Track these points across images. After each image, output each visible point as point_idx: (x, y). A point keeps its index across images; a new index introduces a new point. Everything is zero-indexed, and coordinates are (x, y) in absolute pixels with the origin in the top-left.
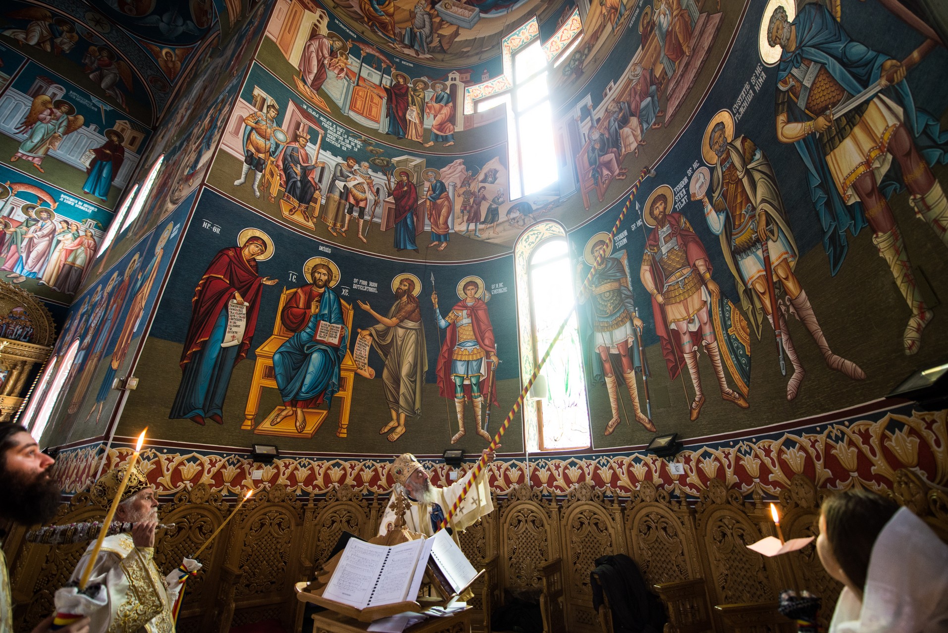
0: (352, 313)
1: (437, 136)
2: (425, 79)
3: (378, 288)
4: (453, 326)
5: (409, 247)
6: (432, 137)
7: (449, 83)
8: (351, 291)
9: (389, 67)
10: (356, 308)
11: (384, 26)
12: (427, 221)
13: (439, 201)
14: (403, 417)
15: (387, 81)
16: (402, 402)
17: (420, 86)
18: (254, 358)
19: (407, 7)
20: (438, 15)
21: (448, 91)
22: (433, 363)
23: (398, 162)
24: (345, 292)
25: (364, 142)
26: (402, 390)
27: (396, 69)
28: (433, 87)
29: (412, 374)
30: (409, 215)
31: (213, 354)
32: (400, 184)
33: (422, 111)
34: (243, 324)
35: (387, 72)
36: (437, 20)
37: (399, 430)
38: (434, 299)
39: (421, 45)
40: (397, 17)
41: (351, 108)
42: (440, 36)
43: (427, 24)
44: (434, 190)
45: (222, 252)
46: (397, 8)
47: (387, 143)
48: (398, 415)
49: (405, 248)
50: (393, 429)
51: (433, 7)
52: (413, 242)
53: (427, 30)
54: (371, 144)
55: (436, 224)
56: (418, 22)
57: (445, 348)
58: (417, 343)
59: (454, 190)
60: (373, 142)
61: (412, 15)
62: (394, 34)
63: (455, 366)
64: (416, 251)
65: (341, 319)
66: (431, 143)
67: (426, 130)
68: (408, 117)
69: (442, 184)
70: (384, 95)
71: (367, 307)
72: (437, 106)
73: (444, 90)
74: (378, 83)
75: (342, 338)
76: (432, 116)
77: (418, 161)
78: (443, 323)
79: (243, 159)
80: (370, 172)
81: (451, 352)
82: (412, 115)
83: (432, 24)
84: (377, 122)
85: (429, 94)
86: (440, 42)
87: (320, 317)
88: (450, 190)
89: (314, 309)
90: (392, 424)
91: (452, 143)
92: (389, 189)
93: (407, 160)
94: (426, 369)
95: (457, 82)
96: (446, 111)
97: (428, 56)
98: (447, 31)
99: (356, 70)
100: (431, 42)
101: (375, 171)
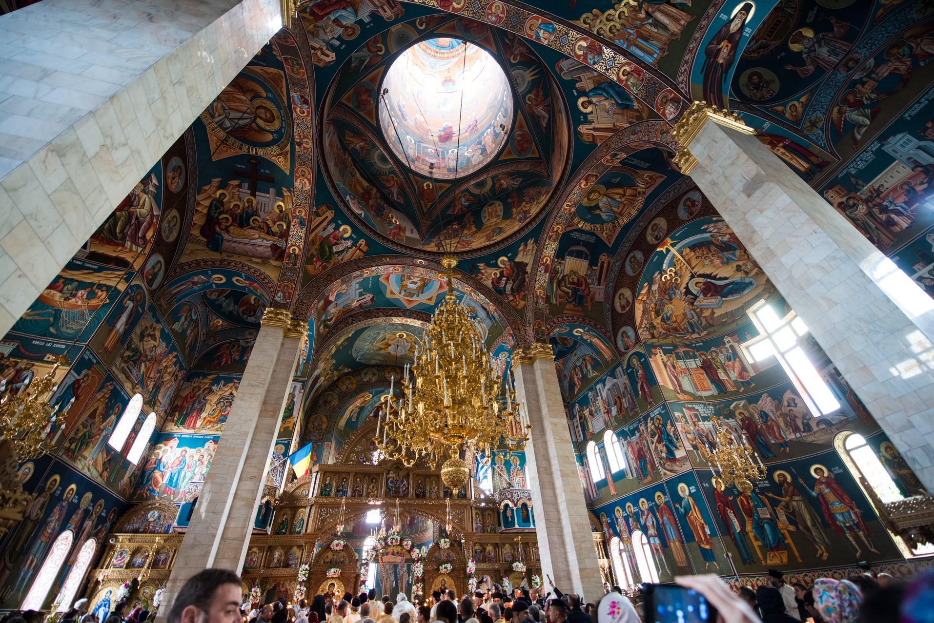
0: (766, 500)
1: (742, 382)
2: (713, 349)
3: (769, 483)
4: (821, 494)
5: (770, 455)
6: (741, 384)
7: (727, 345)
8: (759, 488)
9: (694, 353)
10: (767, 497)
11: (676, 330)
12: (770, 438)
13: (769, 423)
14: (822, 547)
15: (699, 363)
16: (817, 540)
17: (714, 354)
18: (747, 533)
19: (680, 313)
20: (697, 308)
21: (730, 351)
22: (822, 517)
23: (734, 407)
24: (757, 490)
25: (714, 405)
26: (814, 534)
27: (697, 352)
28: (721, 352)
29: (814, 525)
30: (758, 437)
31: (737, 536)
32: (742, 420)
33: (725, 370)
34: (736, 520)
35: (695, 357)
36: (698, 310)
37: (825, 554)
38: (801, 481)
39: (698, 328)
40: (679, 321)
41: (698, 391)
42: (704, 317)
43: (694, 314)
44: (762, 417)
45: (714, 493)
46: (676, 316)
47: (722, 400)
48: (820, 547)
49: (768, 457)
50: (821, 555)
51: (693, 305)
52: (771, 452)
53: (696, 318)
54: (716, 405)
55: (775, 437)
56: (689, 316)
57: (824, 508)
58: (806, 507)
59: (773, 414)
60: (716, 402)
61: (685, 315)
62: (683, 330)
63: (836, 517)
64: (775, 456)
65: (764, 505)
66: (742, 389)
67: (735, 381)
68: (721, 378)
69: (764, 412)
70: (702, 371)
71: (771, 495)
72: (730, 363)
73: (728, 351)
74: (696, 366)
75: (771, 514)
76: (732, 371)
77: (742, 403)
78: (814, 494)
79: (692, 449)
80: (727, 421)
81: (829, 510)
82: (722, 376)
83: (696, 313)
84: (710, 390)
85: (722, 358)
86: (706, 320)
87: (756, 506)
88: (771, 414)
89: (752, 504)
90: (820, 552)
91: (753, 385)
92: (740, 426)
93: (737, 405)
94: (820, 521)
95: (732, 343)
96: (737, 364)
97: (705, 332)
98: (707, 313)
99: (684, 367)
100: (701, 323)
101: (728, 419)
